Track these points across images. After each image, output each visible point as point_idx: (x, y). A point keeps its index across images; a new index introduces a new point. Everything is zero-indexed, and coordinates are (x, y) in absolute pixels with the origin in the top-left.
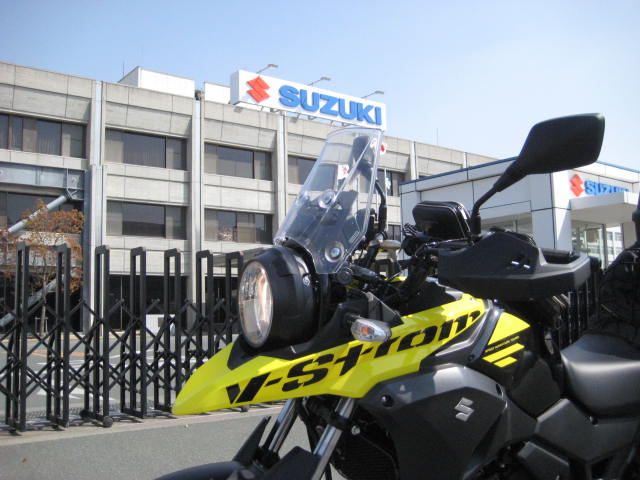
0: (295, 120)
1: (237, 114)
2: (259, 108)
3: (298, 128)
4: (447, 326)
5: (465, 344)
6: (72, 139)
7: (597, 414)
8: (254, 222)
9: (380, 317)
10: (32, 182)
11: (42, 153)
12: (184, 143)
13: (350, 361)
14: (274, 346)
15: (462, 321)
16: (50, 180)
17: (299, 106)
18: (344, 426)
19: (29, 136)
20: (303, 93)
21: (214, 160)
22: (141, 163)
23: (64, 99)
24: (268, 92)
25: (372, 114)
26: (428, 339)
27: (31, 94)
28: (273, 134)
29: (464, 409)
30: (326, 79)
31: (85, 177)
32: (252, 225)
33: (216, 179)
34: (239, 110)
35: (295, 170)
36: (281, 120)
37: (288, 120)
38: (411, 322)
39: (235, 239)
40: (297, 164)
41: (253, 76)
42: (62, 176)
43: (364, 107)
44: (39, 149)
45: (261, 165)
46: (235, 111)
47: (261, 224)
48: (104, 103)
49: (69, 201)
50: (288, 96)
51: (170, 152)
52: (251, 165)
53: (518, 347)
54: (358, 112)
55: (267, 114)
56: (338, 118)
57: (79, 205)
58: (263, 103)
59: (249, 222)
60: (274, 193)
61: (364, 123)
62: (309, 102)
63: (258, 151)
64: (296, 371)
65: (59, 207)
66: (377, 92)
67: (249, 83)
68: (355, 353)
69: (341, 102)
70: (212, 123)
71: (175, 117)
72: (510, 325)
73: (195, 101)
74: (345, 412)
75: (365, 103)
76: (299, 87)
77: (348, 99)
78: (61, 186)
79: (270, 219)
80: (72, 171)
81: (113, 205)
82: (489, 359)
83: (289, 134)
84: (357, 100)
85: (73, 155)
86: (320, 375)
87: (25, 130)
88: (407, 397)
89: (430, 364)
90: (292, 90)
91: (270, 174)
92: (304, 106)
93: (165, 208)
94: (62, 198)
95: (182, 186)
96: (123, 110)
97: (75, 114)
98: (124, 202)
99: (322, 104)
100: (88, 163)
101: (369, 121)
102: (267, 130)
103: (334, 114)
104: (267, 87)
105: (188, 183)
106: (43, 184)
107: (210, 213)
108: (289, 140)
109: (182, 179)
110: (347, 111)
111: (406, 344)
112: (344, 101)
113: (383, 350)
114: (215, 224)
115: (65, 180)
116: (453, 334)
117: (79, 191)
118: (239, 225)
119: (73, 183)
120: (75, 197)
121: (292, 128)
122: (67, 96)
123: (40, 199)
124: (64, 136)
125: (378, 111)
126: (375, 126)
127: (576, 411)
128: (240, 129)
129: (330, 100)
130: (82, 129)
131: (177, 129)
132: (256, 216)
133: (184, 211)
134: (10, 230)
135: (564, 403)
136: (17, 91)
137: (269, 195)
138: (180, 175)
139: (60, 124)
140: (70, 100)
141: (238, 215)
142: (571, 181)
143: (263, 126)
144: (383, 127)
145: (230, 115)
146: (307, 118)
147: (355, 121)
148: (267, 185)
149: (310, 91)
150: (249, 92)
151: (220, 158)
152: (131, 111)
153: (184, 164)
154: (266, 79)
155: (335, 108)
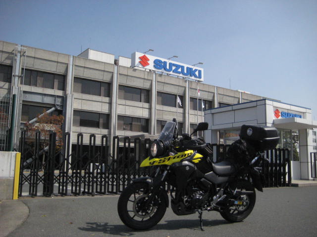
0: (161, 75)
1: (134, 72)
2: (144, 70)
3: (162, 79)
4: (185, 155)
5: (189, 158)
6: (59, 82)
7: (220, 175)
8: (140, 122)
9: (174, 152)
10: (40, 101)
11: (45, 87)
12: (109, 85)
13: (169, 159)
14: (157, 156)
15: (188, 154)
16: (48, 100)
17: (163, 69)
18: (168, 170)
19: (40, 80)
20: (165, 63)
21: (123, 93)
22: (89, 93)
23: (56, 64)
24: (149, 62)
25: (197, 73)
26: (182, 157)
27: (42, 61)
28: (150, 82)
29: (187, 168)
30: (176, 57)
31: (64, 99)
32: (139, 124)
33: (123, 102)
34: (135, 70)
35: (160, 98)
36: (154, 75)
37: (157, 75)
38: (179, 154)
39: (131, 130)
40: (161, 96)
41: (142, 55)
42: (54, 98)
43: (193, 70)
44: (44, 86)
45: (145, 96)
46: (133, 71)
47: (143, 123)
48: (74, 66)
49: (56, 110)
50: (158, 64)
51: (103, 89)
52: (139, 96)
53: (200, 160)
54: (191, 72)
55: (148, 72)
56: (181, 75)
57: (61, 112)
58: (146, 67)
59: (138, 122)
60: (150, 109)
61: (193, 78)
62: (168, 67)
63: (143, 89)
64: (160, 160)
65: (52, 113)
66: (199, 63)
67: (140, 58)
68: (170, 158)
69: (182, 67)
70: (122, 76)
71: (106, 73)
72: (198, 155)
73: (115, 65)
74: (168, 168)
75: (194, 68)
76: (163, 60)
77: (186, 66)
78: (53, 103)
79: (148, 121)
80: (58, 97)
81: (76, 112)
82: (193, 161)
83: (158, 82)
84: (190, 67)
85: (59, 89)
86: (164, 161)
87: (38, 77)
88: (177, 165)
89: (182, 161)
90: (160, 61)
91: (148, 100)
92: (165, 69)
93: (100, 114)
94: (53, 109)
95: (108, 105)
96: (82, 69)
97: (60, 70)
98: (82, 111)
99: (174, 68)
100: (65, 92)
101: (195, 76)
102: (147, 80)
103: (179, 73)
104: (149, 60)
105: (110, 103)
106: (45, 102)
107: (120, 117)
108: (158, 84)
109: (108, 102)
110: (185, 72)
111: (178, 157)
112: (184, 67)
113: (174, 158)
114: (122, 122)
115: (55, 100)
116: (186, 156)
117: (61, 106)
118: (133, 123)
119: (58, 102)
120: (59, 108)
121: (159, 79)
122: (58, 62)
123: (44, 109)
124: (55, 80)
125: (200, 72)
126: (198, 79)
127: (214, 174)
128: (135, 79)
129: (178, 67)
130: (63, 77)
131: (106, 78)
132: (141, 120)
133: (108, 116)
134: (30, 122)
135: (212, 172)
136: (36, 60)
137: (147, 110)
138: (107, 99)
139: (54, 75)
140: (59, 64)
141: (133, 119)
142: (275, 112)
143: (146, 78)
144: (202, 79)
145: (131, 73)
146: (166, 74)
147: (189, 76)
148: (146, 105)
149: (168, 62)
150: (140, 62)
151: (126, 92)
152: (86, 70)
153: (109, 94)
154: (148, 56)
155: (180, 70)
